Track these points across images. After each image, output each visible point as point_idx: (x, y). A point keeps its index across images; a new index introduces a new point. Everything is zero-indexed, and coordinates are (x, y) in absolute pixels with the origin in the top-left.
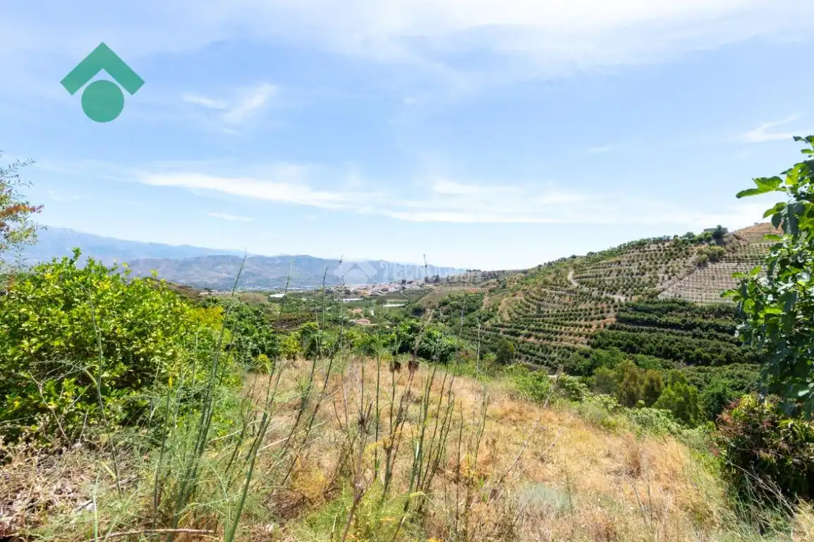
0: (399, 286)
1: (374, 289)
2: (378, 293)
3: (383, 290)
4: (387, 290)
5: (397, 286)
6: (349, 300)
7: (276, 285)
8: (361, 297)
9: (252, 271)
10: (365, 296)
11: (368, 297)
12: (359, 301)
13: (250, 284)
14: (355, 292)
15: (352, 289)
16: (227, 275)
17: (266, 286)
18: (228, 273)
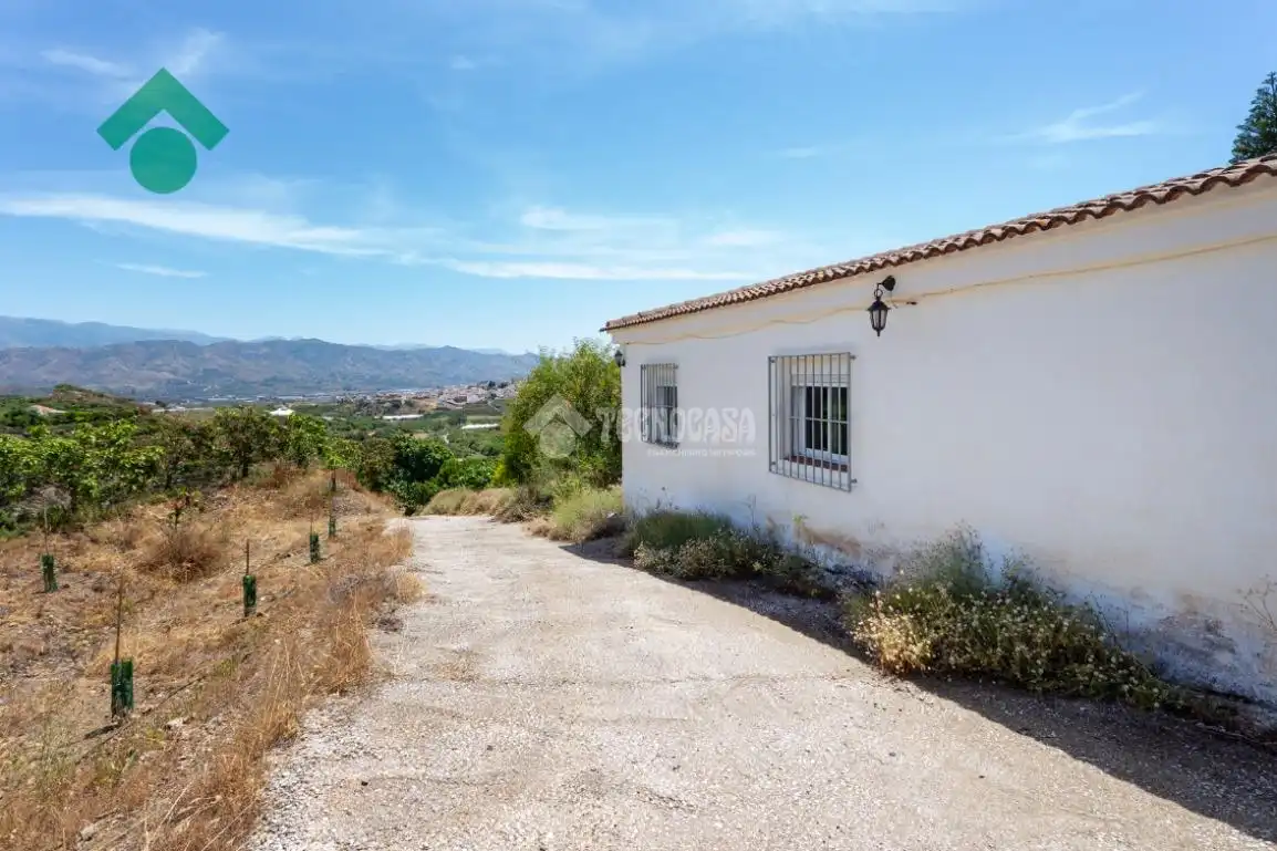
0: (484, 392)
1: (441, 397)
2: (449, 406)
3: (456, 400)
4: (465, 399)
5: (481, 391)
6: (398, 417)
7: (259, 393)
8: (420, 412)
9: (215, 367)
10: (428, 409)
11: (432, 412)
12: (416, 419)
13: (213, 392)
14: (409, 404)
15: (404, 399)
16: (172, 376)
17: (246, 395)
18: (174, 373)
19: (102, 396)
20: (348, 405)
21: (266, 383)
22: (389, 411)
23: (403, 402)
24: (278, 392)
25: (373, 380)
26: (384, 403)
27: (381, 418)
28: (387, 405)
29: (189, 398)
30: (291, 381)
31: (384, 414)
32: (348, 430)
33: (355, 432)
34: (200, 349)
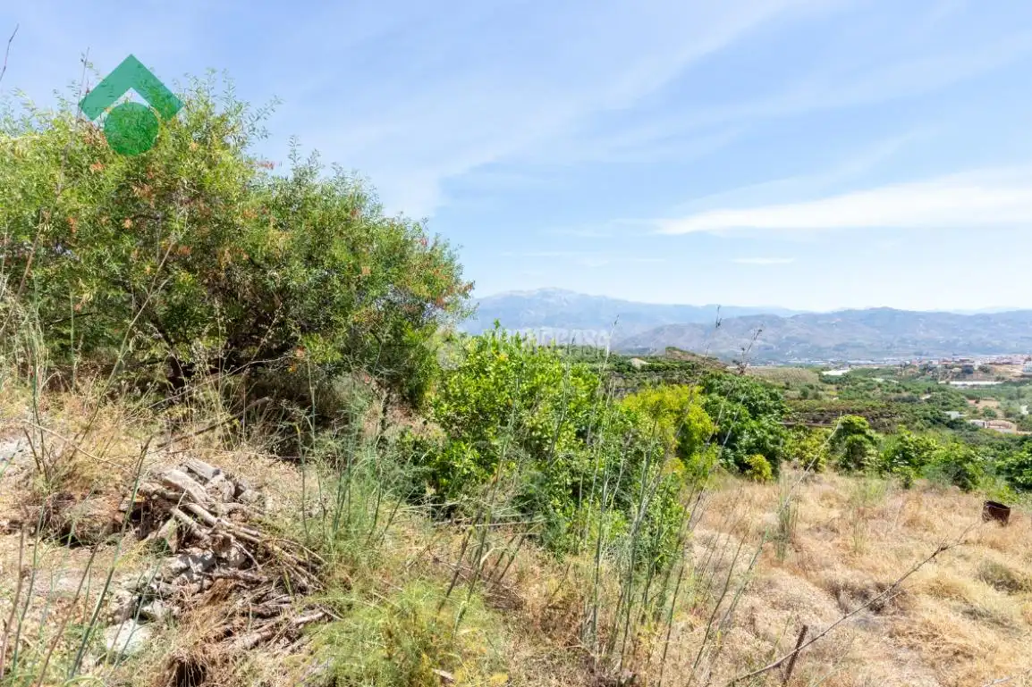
6: (970, 383)
7: (832, 357)
8: (998, 379)
9: (794, 335)
10: (1008, 377)
11: (1015, 380)
12: (992, 386)
13: (793, 355)
14: (984, 370)
15: (977, 364)
16: (763, 343)
17: (818, 358)
18: (764, 340)
19: (694, 355)
20: (912, 369)
21: (837, 349)
22: (957, 377)
23: (976, 368)
24: (849, 356)
25: (948, 346)
26: (952, 367)
27: (948, 383)
28: (957, 370)
29: (774, 360)
30: (859, 346)
31: (952, 379)
32: (898, 392)
33: (905, 395)
34: (783, 321)
